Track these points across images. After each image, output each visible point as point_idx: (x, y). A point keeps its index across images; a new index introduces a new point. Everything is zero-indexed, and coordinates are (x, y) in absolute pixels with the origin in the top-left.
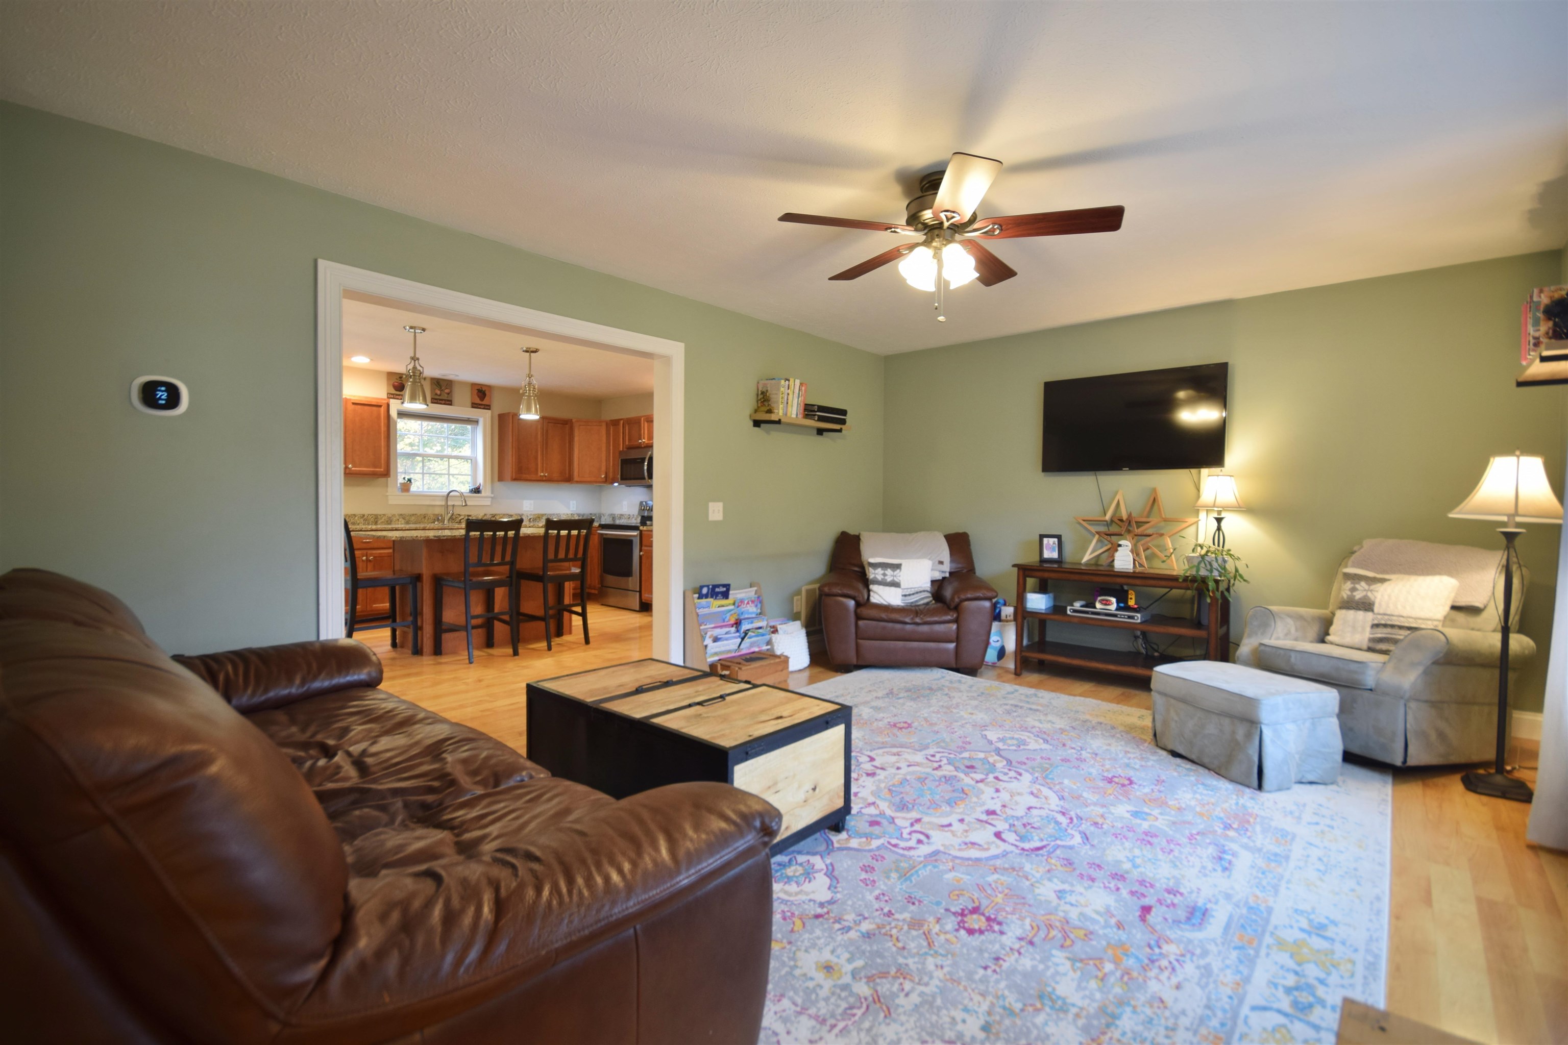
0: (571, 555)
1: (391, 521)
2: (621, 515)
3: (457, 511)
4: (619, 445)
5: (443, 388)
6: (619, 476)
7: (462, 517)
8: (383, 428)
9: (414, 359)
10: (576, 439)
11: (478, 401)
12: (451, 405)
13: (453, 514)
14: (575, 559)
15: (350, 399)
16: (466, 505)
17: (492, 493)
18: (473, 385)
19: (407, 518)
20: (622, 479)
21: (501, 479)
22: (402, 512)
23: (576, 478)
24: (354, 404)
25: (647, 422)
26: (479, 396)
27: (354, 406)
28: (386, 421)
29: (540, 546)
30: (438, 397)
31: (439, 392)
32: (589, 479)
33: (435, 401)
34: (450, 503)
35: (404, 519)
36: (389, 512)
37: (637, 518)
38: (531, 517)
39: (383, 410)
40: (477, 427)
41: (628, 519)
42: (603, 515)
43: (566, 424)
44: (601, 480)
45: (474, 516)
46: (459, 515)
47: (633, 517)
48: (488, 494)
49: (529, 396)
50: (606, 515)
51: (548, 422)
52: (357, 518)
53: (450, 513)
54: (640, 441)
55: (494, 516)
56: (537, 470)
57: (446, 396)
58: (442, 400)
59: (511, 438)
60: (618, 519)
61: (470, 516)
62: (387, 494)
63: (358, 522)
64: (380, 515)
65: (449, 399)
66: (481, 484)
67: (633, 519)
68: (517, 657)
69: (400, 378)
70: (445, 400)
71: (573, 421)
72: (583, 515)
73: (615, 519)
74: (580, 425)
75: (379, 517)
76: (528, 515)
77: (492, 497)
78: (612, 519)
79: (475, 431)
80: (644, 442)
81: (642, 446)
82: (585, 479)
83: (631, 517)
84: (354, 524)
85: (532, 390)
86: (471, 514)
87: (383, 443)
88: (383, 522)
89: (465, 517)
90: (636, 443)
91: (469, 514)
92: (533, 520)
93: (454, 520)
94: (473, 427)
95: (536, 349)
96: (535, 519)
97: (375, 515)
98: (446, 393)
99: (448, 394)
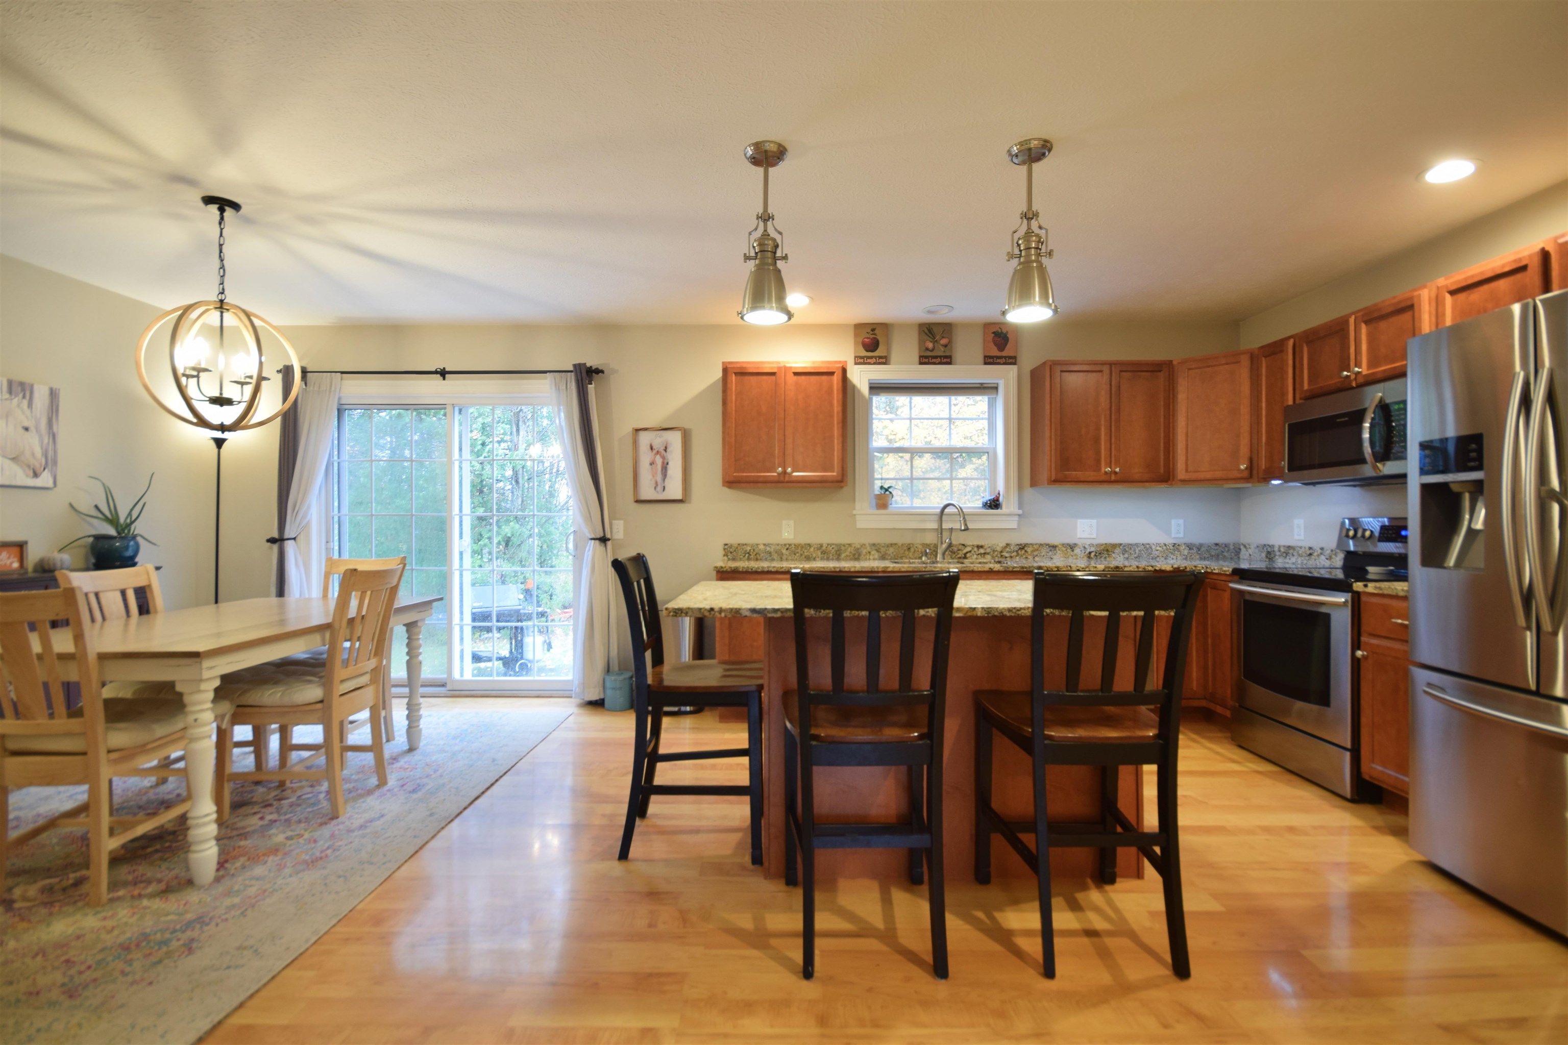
1: (860, 555)
2: (1289, 547)
3: (958, 539)
4: (1283, 394)
5: (937, 338)
6: (1285, 464)
7: (968, 549)
8: (837, 408)
9: (766, 218)
10: (1182, 397)
11: (995, 352)
12: (950, 363)
13: (950, 545)
14: (1136, 698)
15: (791, 368)
16: (967, 529)
17: (1020, 508)
18: (987, 326)
19: (883, 550)
20: (1293, 467)
21: (1034, 483)
22: (875, 541)
23: (1181, 473)
24: (796, 374)
25: (1366, 322)
26: (996, 344)
27: (796, 377)
28: (841, 396)
30: (929, 354)
31: (930, 345)
32: (1209, 475)
33: (925, 359)
35: (878, 551)
36: (857, 541)
37: (1333, 556)
38: (1093, 549)
39: (837, 380)
40: (994, 396)
41: (1307, 558)
42: (1245, 546)
43: (1160, 371)
44: (1239, 475)
45: (989, 547)
46: (964, 545)
47: (1321, 554)
48: (1012, 509)
49: (1028, 262)
50: (1252, 547)
51: (1121, 371)
52: (812, 549)
53: (945, 542)
54: (1345, 373)
55: (1022, 547)
56: (1098, 462)
57: (943, 350)
58: (936, 357)
59: (1047, 407)
60: (1280, 556)
61: (982, 547)
62: (854, 512)
63: (814, 555)
64: (844, 545)
65: (947, 354)
66: (1001, 493)
67: (1323, 557)
68: (937, 978)
69: (873, 330)
70: (940, 357)
71: (1175, 363)
72: (1199, 547)
73: (1272, 556)
74: (1189, 369)
75: (843, 548)
76: (1086, 547)
77: (1019, 515)
78: (1267, 557)
79: (992, 405)
80: (1359, 373)
81: (1354, 384)
82: (1201, 476)
83: (1315, 554)
84: (808, 559)
85: (1034, 248)
86: (983, 544)
87: (836, 432)
88: (847, 556)
89: (973, 549)
90: (1333, 382)
91: (980, 544)
92: (1095, 555)
93: (954, 553)
94: (989, 399)
95: (1042, 143)
96: (1100, 554)
97: (836, 545)
98: (942, 345)
99: (946, 346)
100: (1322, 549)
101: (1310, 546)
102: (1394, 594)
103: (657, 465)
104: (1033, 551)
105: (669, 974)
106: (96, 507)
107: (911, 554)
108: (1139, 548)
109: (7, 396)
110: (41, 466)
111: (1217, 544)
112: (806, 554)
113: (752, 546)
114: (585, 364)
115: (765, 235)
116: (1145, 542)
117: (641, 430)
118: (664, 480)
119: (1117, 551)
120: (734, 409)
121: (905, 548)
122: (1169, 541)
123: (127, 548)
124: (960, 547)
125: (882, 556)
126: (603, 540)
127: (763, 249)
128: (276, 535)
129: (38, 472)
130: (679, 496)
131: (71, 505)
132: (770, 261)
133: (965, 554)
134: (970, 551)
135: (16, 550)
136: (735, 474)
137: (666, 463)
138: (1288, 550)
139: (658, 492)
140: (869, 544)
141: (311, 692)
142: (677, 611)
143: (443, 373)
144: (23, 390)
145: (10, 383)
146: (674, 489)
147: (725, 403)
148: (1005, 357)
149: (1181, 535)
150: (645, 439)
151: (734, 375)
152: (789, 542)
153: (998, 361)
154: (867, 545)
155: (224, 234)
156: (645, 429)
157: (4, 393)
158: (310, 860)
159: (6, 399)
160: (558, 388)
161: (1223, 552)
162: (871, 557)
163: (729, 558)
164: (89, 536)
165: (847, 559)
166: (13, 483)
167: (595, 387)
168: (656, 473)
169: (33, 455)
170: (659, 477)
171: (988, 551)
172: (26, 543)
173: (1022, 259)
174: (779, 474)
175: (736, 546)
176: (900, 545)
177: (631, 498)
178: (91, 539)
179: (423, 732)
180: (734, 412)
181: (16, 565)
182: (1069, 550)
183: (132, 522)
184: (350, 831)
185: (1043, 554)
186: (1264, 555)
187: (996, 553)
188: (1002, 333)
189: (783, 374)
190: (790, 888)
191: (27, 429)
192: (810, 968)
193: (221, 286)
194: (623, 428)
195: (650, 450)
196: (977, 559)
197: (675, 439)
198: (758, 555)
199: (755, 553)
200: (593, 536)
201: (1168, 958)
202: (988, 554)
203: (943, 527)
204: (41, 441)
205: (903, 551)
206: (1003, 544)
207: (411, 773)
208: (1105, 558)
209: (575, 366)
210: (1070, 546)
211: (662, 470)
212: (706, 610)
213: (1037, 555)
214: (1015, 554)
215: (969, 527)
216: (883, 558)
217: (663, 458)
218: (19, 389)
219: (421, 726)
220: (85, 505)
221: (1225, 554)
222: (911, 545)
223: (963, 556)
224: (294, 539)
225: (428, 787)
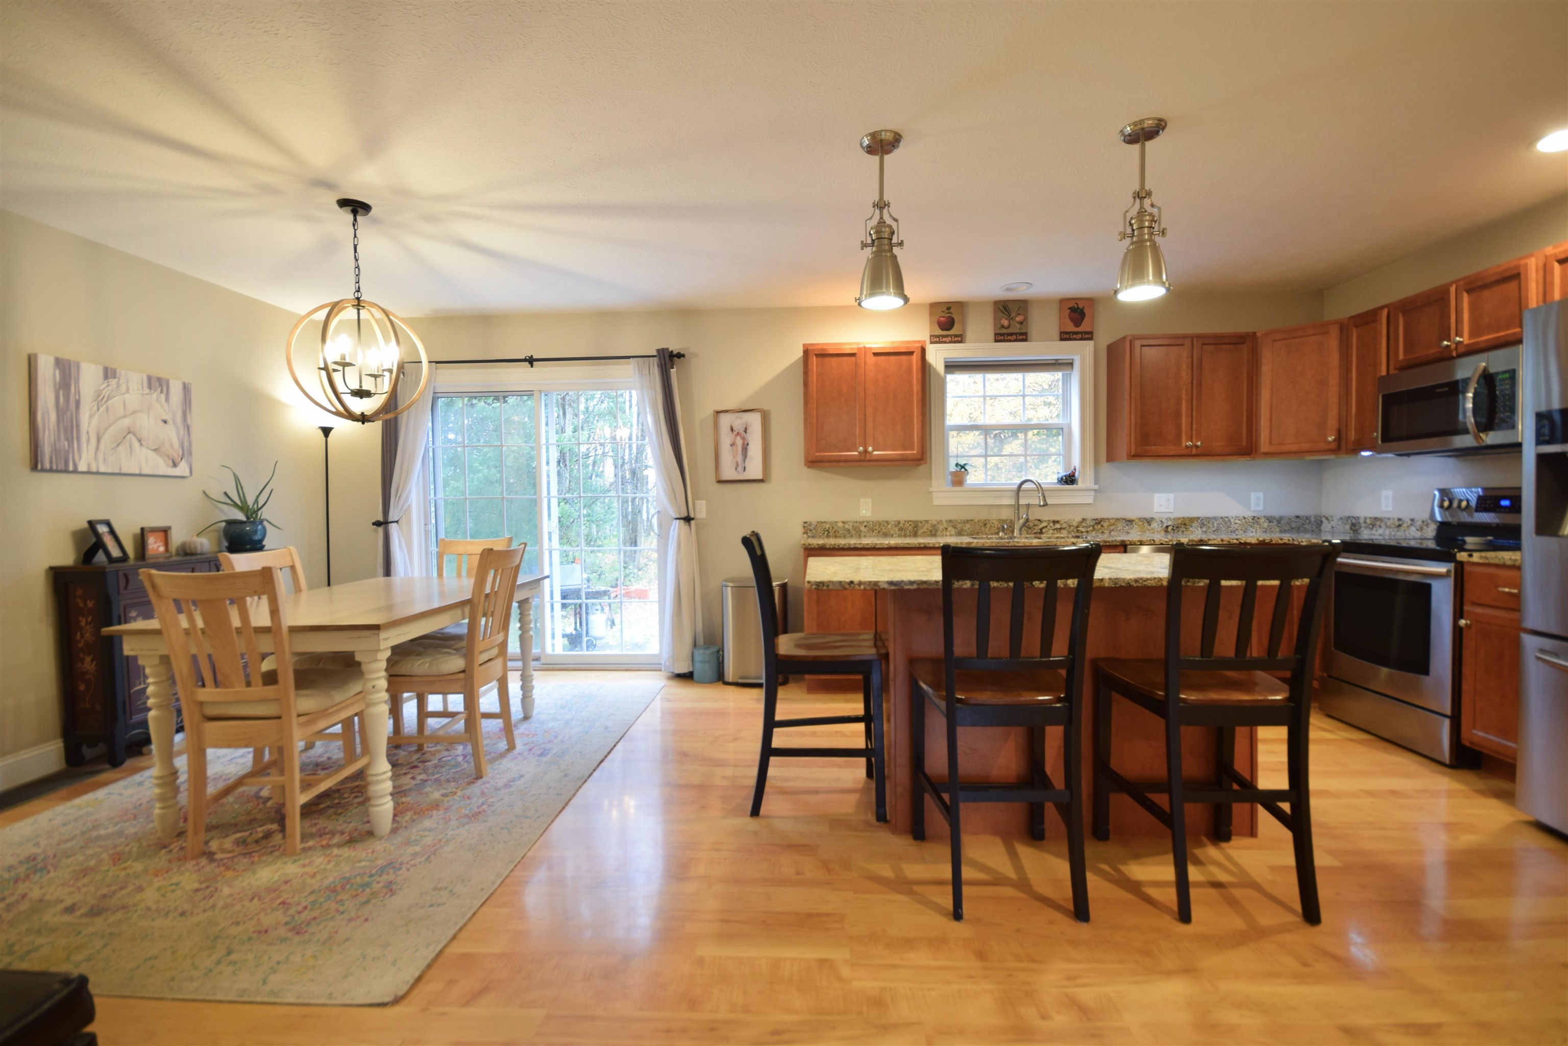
0: (1256, 649)
1: (936, 531)
2: (1376, 519)
3: (1034, 514)
4: (1376, 365)
5: (1013, 315)
6: (1378, 435)
7: (1044, 524)
8: (916, 387)
10: (1266, 368)
11: (1071, 328)
12: (1025, 340)
13: (1027, 520)
14: (1269, 664)
15: (871, 348)
16: (1046, 505)
17: (1095, 484)
18: (1063, 301)
19: (959, 526)
20: (1386, 438)
21: (1110, 458)
22: (952, 518)
23: (1264, 446)
24: (875, 354)
25: (1468, 291)
26: (1072, 319)
27: (875, 357)
28: (920, 375)
29: (1160, 606)
30: (1004, 331)
31: (1006, 323)
32: (1294, 448)
33: (1001, 337)
34: (1022, 502)
35: (954, 527)
36: (933, 517)
37: (1425, 527)
38: (1170, 523)
39: (917, 360)
40: (1069, 372)
41: (1396, 529)
42: (1327, 518)
43: (1243, 343)
44: (1327, 447)
45: (1065, 522)
46: (1039, 520)
47: (1411, 525)
48: (1088, 485)
49: (1141, 241)
50: (1335, 519)
51: (1203, 344)
52: (890, 526)
53: (1022, 517)
54: (1446, 343)
55: (1099, 522)
56: (1179, 436)
57: (1018, 327)
58: (1011, 334)
59: (1127, 382)
60: (1366, 528)
61: (1058, 522)
62: (931, 489)
63: (892, 532)
64: (921, 522)
65: (1023, 331)
66: (1077, 469)
67: (1413, 528)
68: (1078, 921)
69: (948, 309)
70: (1016, 334)
71: (1259, 334)
72: (1279, 520)
73: (1357, 527)
74: (1275, 341)
75: (920, 525)
76: (1164, 521)
77: (1095, 490)
78: (1351, 529)
79: (1066, 381)
80: (1460, 342)
81: (1454, 354)
82: (1287, 448)
83: (1405, 525)
84: (886, 535)
85: (1147, 227)
86: (1059, 519)
87: (916, 411)
88: (924, 532)
89: (1049, 524)
90: (1432, 351)
91: (1056, 519)
92: (1173, 529)
93: (1030, 528)
94: (1063, 375)
95: (1156, 122)
96: (1177, 527)
97: (914, 522)
98: (1018, 322)
99: (1021, 323)
100: (1412, 520)
101: (1399, 517)
102: (1502, 563)
103: (737, 445)
104: (1108, 526)
105: (828, 915)
106: (226, 494)
107: (987, 530)
108: (1218, 522)
109: (147, 391)
110: (179, 456)
111: (1297, 517)
112: (884, 531)
113: (831, 523)
114: (668, 348)
115: (882, 222)
116: (1223, 515)
117: (721, 412)
118: (744, 461)
119: (1195, 524)
120: (815, 389)
121: (982, 524)
122: (1249, 514)
123: (255, 532)
124: (1036, 522)
125: (958, 532)
126: (688, 519)
127: (879, 237)
128: (380, 518)
129: (177, 461)
130: (759, 476)
131: (204, 492)
132: (887, 247)
133: (1041, 529)
134: (1046, 527)
135: (161, 535)
136: (817, 454)
137: (746, 444)
138: (1375, 522)
139: (738, 472)
140: (946, 521)
141: (455, 663)
142: (819, 584)
143: (531, 361)
144: (161, 385)
145: (150, 378)
146: (755, 469)
147: (806, 384)
148: (1081, 333)
149: (1261, 508)
150: (725, 421)
151: (814, 357)
152: (868, 519)
153: (1075, 336)
154: (944, 521)
155: (357, 236)
156: (726, 411)
157: (145, 389)
158: (470, 815)
159: (147, 394)
160: (641, 373)
161: (1304, 524)
162: (948, 533)
163: (808, 536)
164: (221, 522)
165: (924, 535)
166: (157, 473)
167: (677, 371)
168: (737, 454)
169: (172, 446)
170: (740, 458)
171: (1064, 526)
172: (170, 528)
173: (1135, 239)
174: (860, 453)
175: (815, 524)
176: (976, 521)
177: (713, 479)
178: (224, 524)
179: (536, 702)
180: (815, 393)
181: (162, 549)
182: (1145, 524)
183: (259, 509)
184: (497, 789)
185: (1119, 529)
186: (1348, 527)
187: (1072, 528)
188: (1078, 308)
189: (863, 356)
190: (918, 842)
191: (165, 422)
192: (960, 911)
193: (357, 284)
194: (704, 411)
195: (731, 432)
196: (1053, 534)
197: (755, 420)
198: (837, 533)
199: (834, 530)
200: (678, 516)
201: (1298, 907)
202: (1064, 529)
203: (1020, 503)
204: (178, 433)
205: (979, 527)
206: (1078, 519)
207: (534, 739)
208: (1183, 532)
209: (658, 351)
210: (1145, 519)
211: (742, 451)
212: (846, 582)
213: (1113, 530)
214: (1091, 528)
215: (1048, 503)
216: (960, 534)
217: (744, 439)
218: (157, 384)
219: (534, 697)
220: (217, 494)
221: (1306, 526)
222: (987, 521)
223: (1039, 531)
224: (397, 522)
225: (554, 752)
